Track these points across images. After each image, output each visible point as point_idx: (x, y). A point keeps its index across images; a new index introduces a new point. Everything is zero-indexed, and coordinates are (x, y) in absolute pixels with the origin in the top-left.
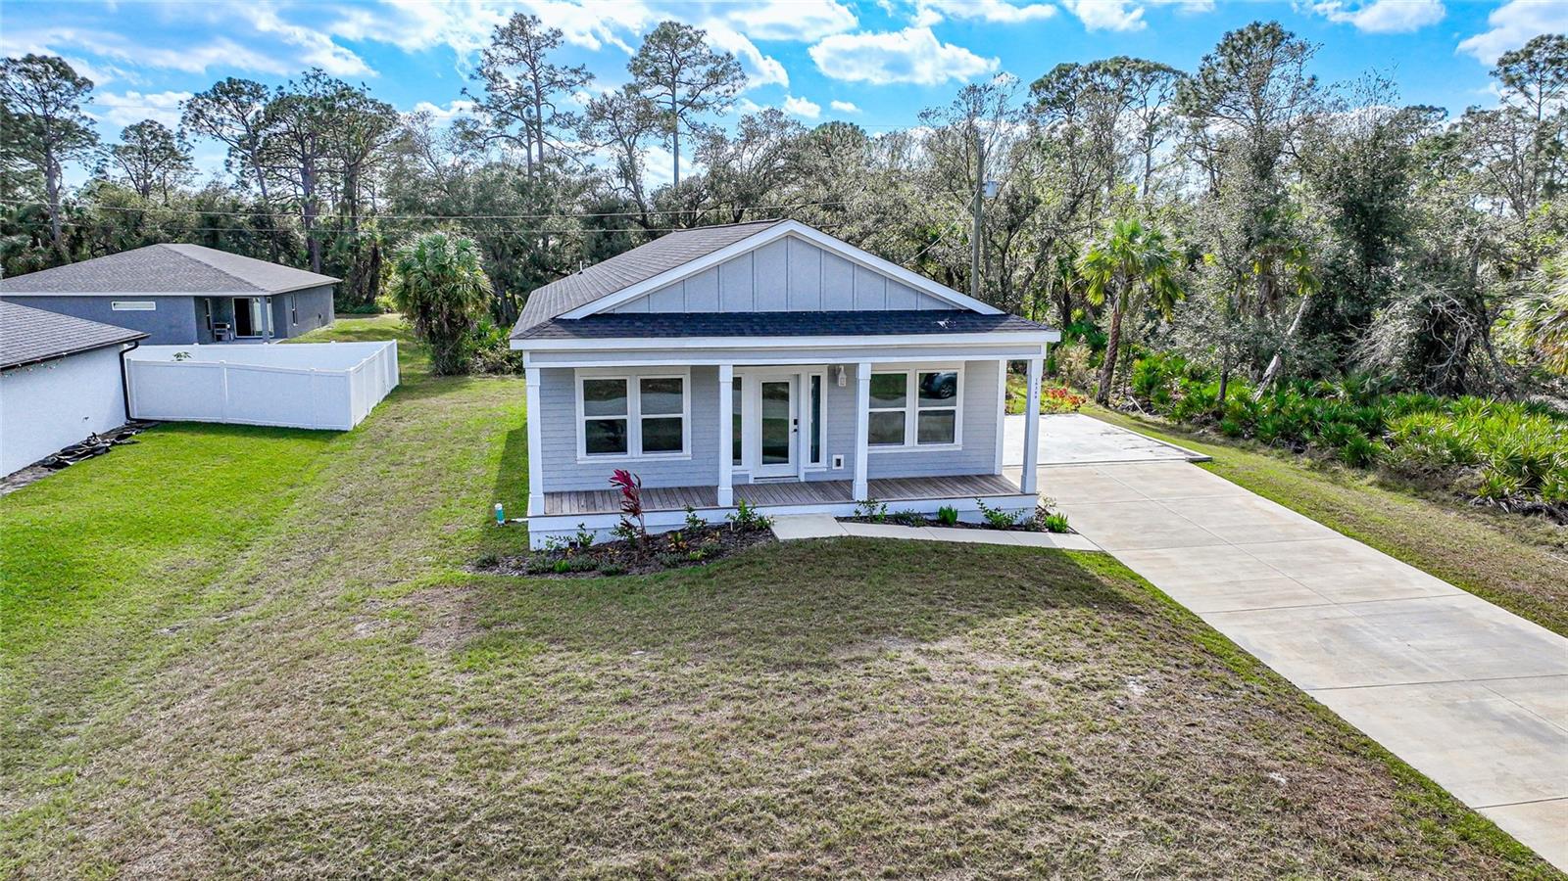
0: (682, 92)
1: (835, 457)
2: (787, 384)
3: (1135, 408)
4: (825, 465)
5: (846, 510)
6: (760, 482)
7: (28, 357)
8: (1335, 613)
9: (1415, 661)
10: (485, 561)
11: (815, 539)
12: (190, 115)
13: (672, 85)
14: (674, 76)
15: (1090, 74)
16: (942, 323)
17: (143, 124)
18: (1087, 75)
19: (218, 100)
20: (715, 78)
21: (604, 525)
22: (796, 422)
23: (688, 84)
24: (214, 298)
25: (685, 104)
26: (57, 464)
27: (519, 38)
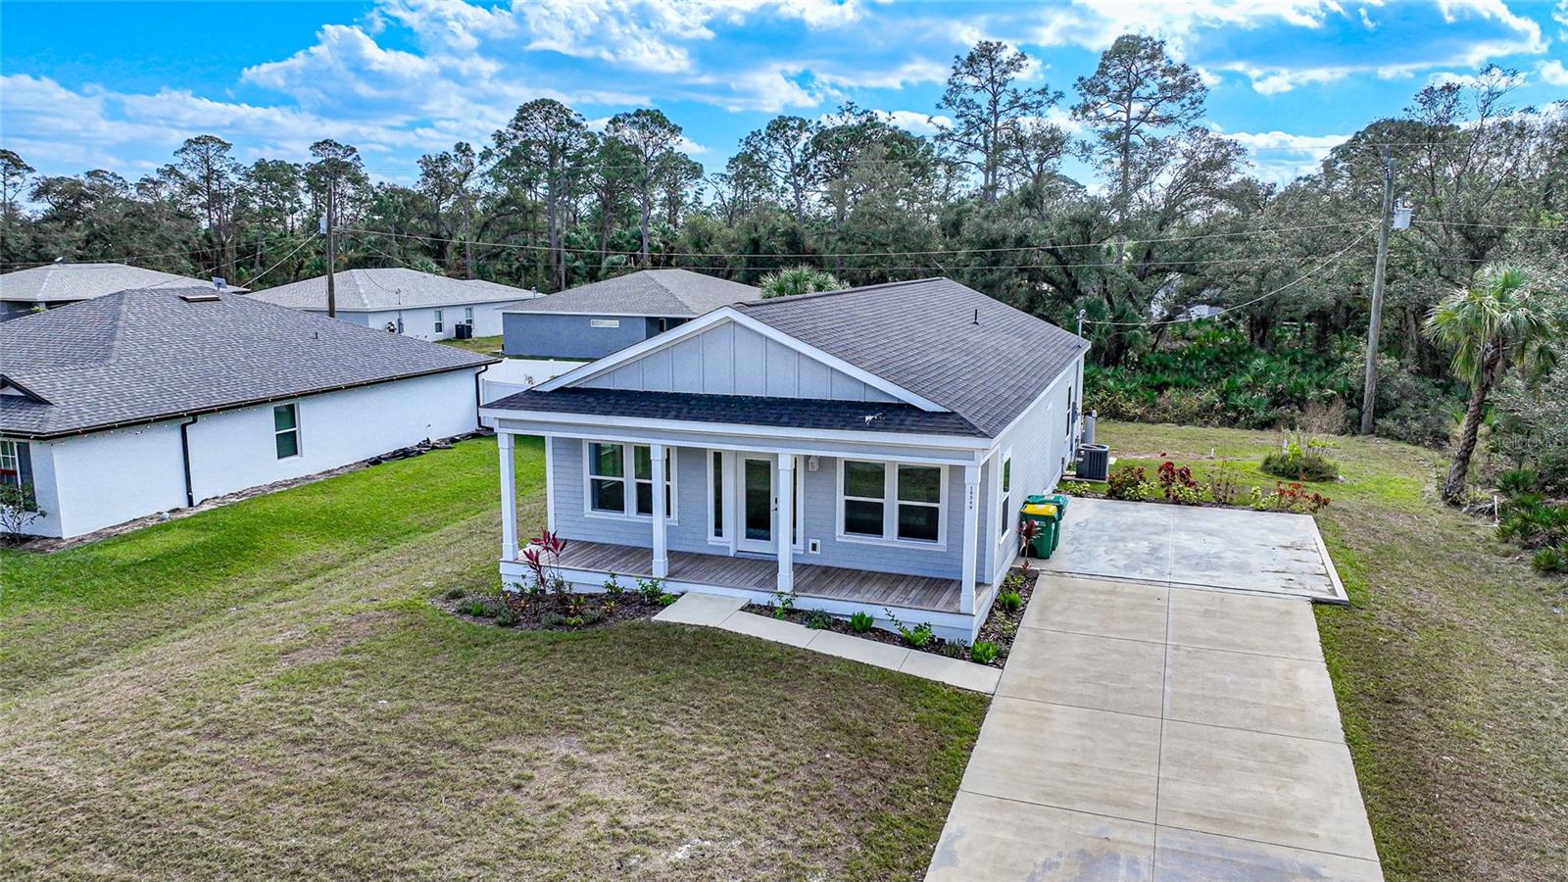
1: (811, 541)
2: (769, 462)
4: (802, 547)
6: (741, 555)
10: (450, 594)
11: (681, 624)
16: (869, 418)
22: (776, 501)
24: (667, 318)
25: (1140, 120)
26: (376, 461)
27: (985, 66)
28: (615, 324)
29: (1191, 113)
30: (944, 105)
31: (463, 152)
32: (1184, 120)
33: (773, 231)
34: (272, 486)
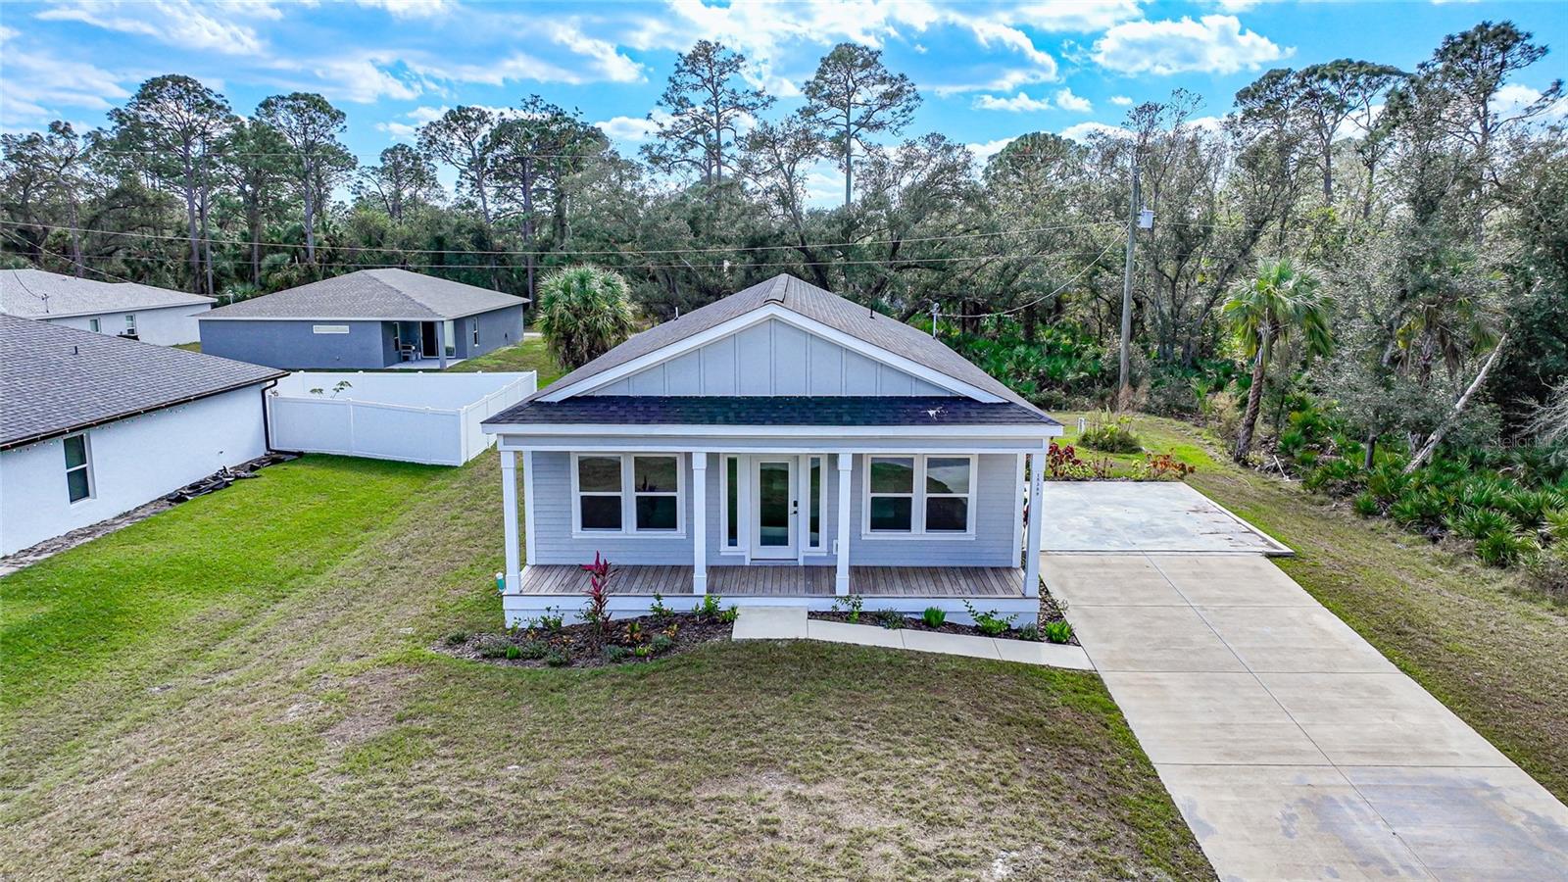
0: (856, 114)
2: (787, 464)
3: (1276, 470)
4: (825, 549)
5: (824, 604)
6: (756, 563)
7: (154, 403)
8: (1325, 779)
9: (1389, 858)
10: (453, 639)
11: (769, 640)
12: (425, 141)
13: (846, 107)
14: (849, 97)
15: (1308, 80)
16: (932, 413)
17: (395, 147)
18: (1304, 81)
19: (448, 126)
20: (890, 97)
21: (573, 607)
22: (796, 504)
23: (864, 105)
24: (401, 322)
25: (860, 125)
26: (178, 498)
27: (702, 64)
28: (345, 329)
29: (901, 120)
30: (663, 102)
31: (62, 132)
32: (895, 126)
33: (458, 230)
34: (70, 537)
